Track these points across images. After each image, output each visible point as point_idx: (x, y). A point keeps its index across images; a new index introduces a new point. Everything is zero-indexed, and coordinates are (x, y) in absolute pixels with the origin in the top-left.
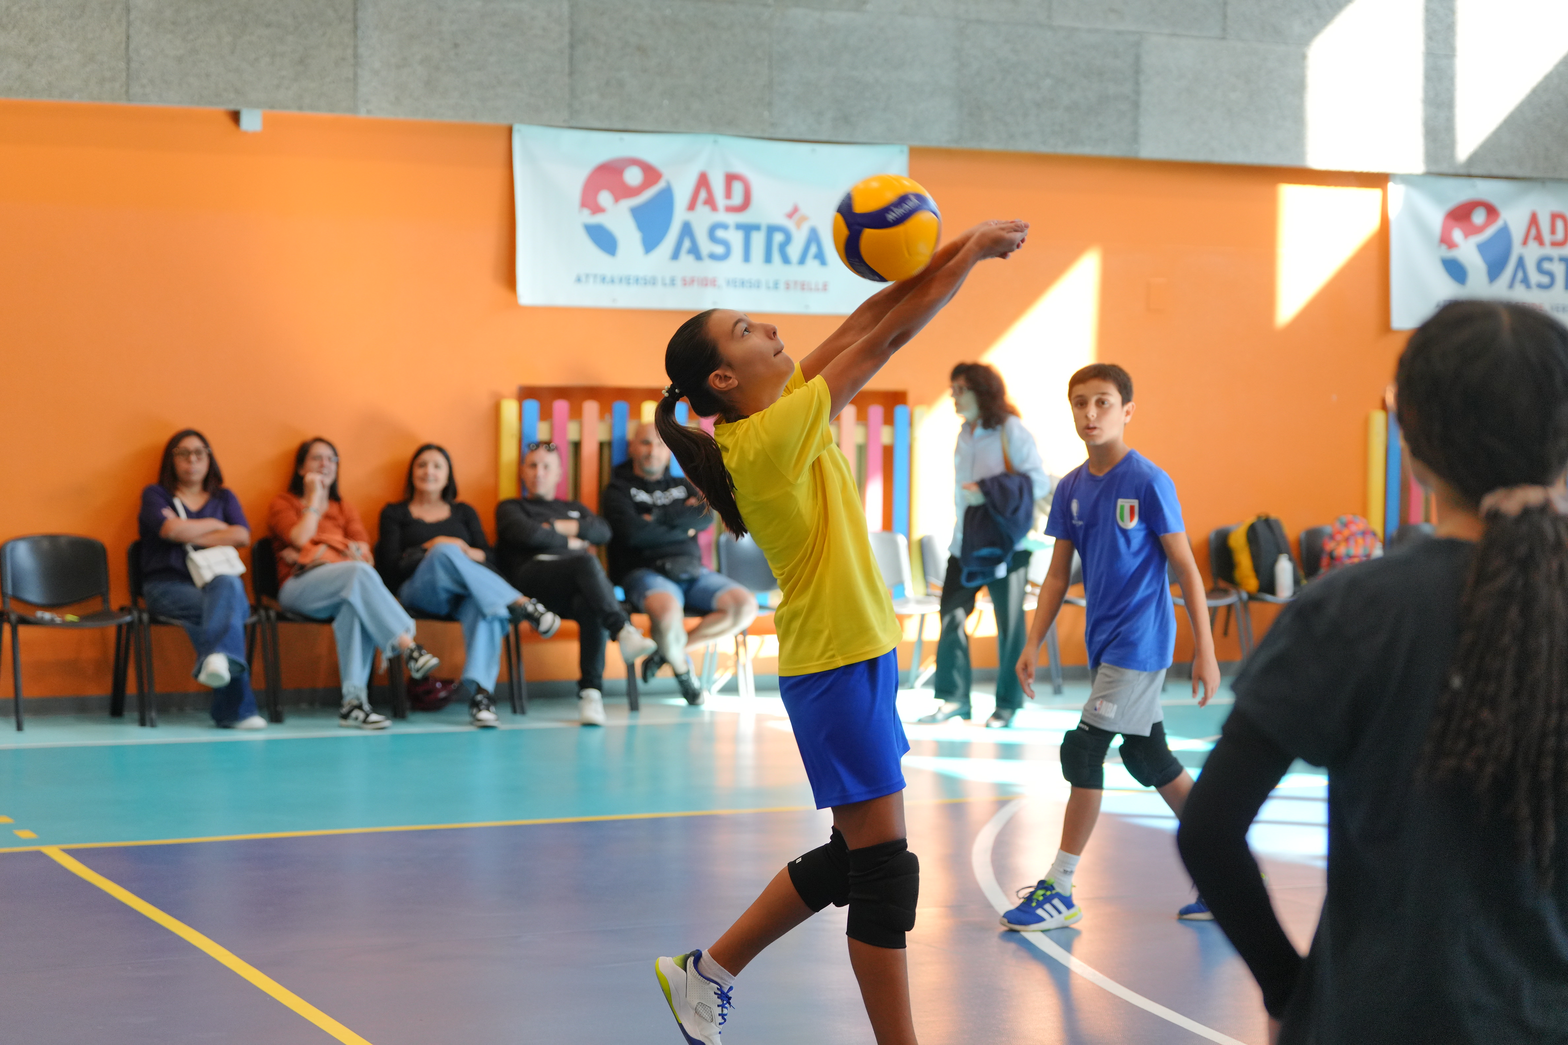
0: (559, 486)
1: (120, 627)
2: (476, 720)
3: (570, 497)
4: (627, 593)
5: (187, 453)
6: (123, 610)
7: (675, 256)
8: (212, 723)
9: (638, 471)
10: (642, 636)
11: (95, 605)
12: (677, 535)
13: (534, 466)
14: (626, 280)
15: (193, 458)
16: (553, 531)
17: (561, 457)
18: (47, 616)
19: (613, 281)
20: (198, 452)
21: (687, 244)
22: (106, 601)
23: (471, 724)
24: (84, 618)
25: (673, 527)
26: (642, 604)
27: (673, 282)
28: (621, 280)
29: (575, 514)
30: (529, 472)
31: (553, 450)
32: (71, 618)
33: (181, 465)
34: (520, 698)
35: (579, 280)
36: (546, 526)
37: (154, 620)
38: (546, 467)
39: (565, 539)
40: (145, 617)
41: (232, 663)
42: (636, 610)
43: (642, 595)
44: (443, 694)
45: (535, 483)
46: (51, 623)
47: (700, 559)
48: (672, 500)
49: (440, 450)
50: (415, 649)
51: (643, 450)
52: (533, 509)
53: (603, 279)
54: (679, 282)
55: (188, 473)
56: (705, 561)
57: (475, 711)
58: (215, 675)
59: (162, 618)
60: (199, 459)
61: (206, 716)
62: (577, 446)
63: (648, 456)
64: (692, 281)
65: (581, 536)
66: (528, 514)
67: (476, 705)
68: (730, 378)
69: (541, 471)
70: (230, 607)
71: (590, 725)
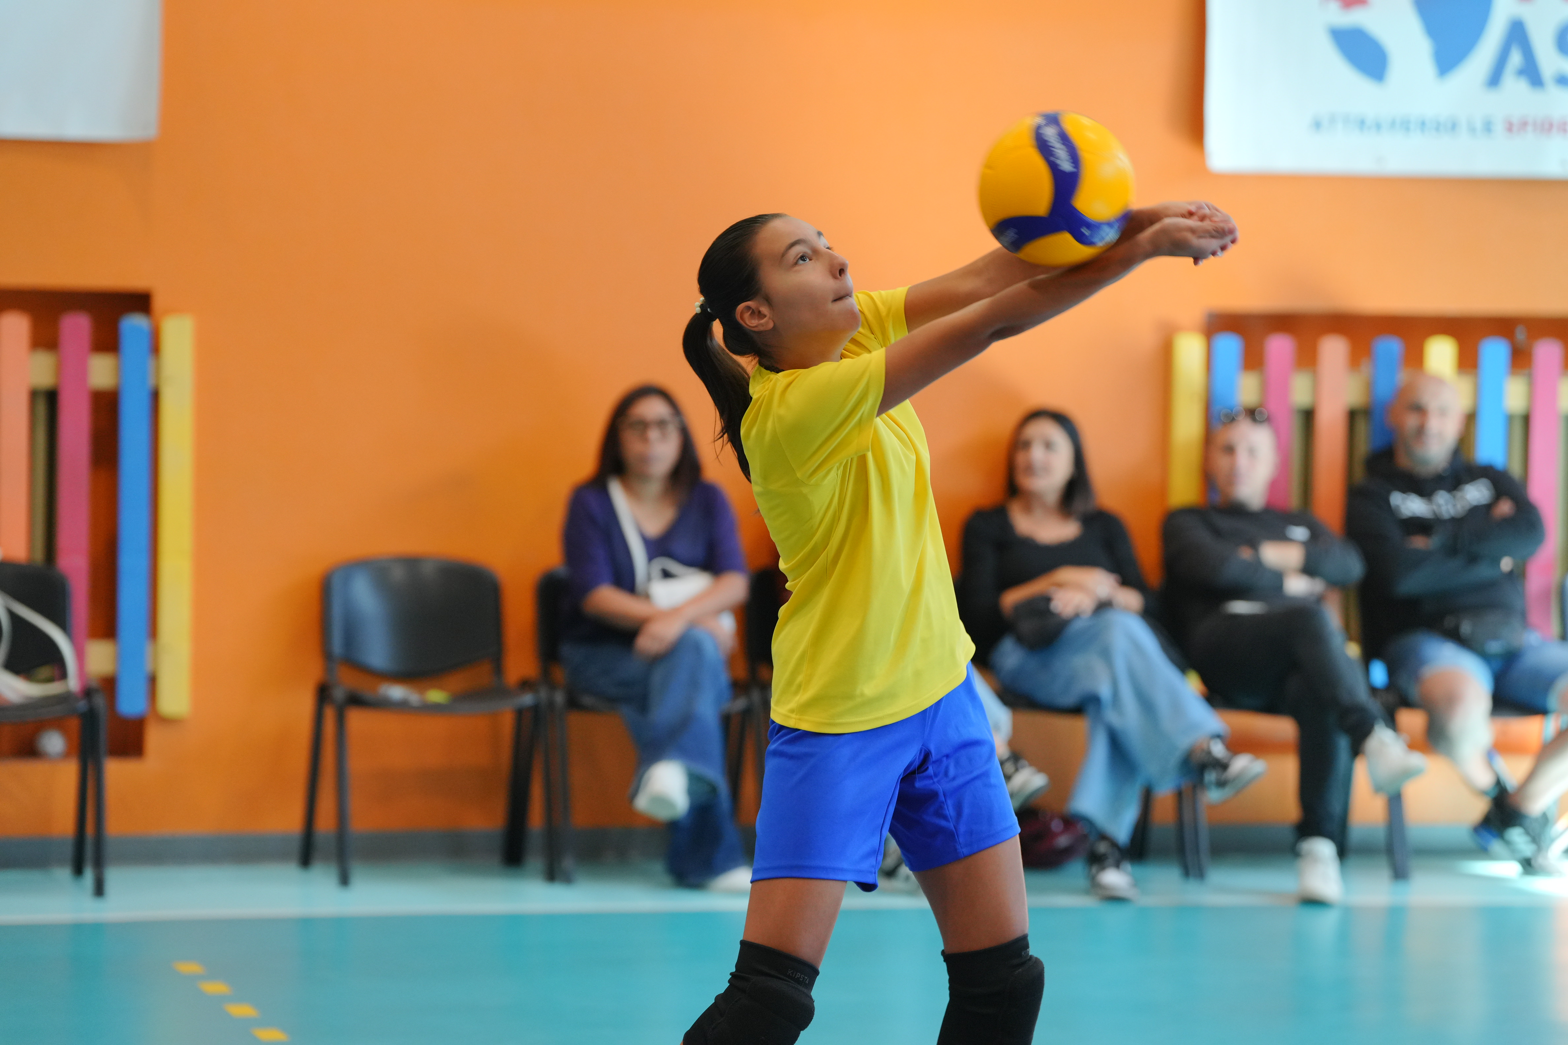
0: (1275, 486)
1: (520, 713)
2: (1095, 887)
3: (1294, 501)
4: (1392, 672)
5: (643, 425)
6: (526, 685)
7: (1495, 79)
8: (667, 879)
9: (1403, 461)
10: (1405, 747)
11: (480, 675)
12: (1482, 572)
13: (1230, 450)
14: (1404, 125)
15: (653, 434)
16: (1258, 564)
17: (1277, 434)
18: (396, 692)
19: (1378, 126)
20: (661, 424)
21: (1516, 59)
22: (498, 668)
23: (1087, 892)
24: (462, 698)
25: (1473, 559)
26: (1414, 692)
27: (1488, 127)
28: (1393, 124)
29: (1300, 533)
30: (1221, 462)
31: (1261, 422)
32: (436, 696)
33: (632, 445)
34: (1197, 851)
35: (1317, 125)
36: (1245, 554)
37: (573, 703)
38: (1252, 452)
39: (1278, 577)
40: (559, 698)
41: (695, 780)
42: (1406, 703)
43: (1415, 676)
44: (1063, 841)
45: (1232, 476)
46: (402, 706)
47: (1524, 616)
48: (1468, 507)
49: (1061, 419)
50: (1008, 759)
51: (1411, 421)
52: (1224, 523)
53: (1362, 123)
54: (1499, 127)
55: (645, 460)
56: (1534, 616)
57: (1094, 869)
58: (661, 800)
59: (587, 700)
60: (664, 435)
61: (658, 867)
62: (1308, 416)
63: (1421, 431)
64: (1524, 124)
65: (1309, 569)
66: (1217, 533)
67: (1096, 860)
68: (765, 316)
69: (1242, 459)
70: (694, 684)
71: (1312, 902)
